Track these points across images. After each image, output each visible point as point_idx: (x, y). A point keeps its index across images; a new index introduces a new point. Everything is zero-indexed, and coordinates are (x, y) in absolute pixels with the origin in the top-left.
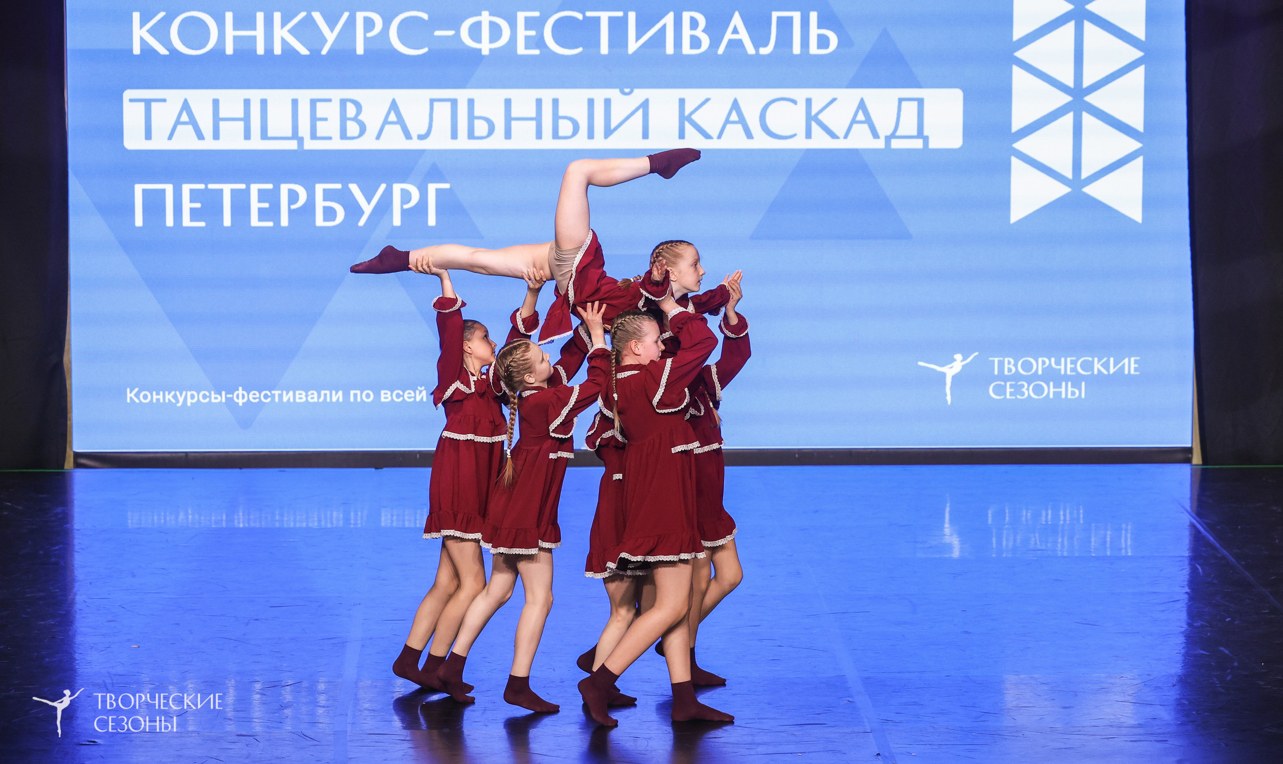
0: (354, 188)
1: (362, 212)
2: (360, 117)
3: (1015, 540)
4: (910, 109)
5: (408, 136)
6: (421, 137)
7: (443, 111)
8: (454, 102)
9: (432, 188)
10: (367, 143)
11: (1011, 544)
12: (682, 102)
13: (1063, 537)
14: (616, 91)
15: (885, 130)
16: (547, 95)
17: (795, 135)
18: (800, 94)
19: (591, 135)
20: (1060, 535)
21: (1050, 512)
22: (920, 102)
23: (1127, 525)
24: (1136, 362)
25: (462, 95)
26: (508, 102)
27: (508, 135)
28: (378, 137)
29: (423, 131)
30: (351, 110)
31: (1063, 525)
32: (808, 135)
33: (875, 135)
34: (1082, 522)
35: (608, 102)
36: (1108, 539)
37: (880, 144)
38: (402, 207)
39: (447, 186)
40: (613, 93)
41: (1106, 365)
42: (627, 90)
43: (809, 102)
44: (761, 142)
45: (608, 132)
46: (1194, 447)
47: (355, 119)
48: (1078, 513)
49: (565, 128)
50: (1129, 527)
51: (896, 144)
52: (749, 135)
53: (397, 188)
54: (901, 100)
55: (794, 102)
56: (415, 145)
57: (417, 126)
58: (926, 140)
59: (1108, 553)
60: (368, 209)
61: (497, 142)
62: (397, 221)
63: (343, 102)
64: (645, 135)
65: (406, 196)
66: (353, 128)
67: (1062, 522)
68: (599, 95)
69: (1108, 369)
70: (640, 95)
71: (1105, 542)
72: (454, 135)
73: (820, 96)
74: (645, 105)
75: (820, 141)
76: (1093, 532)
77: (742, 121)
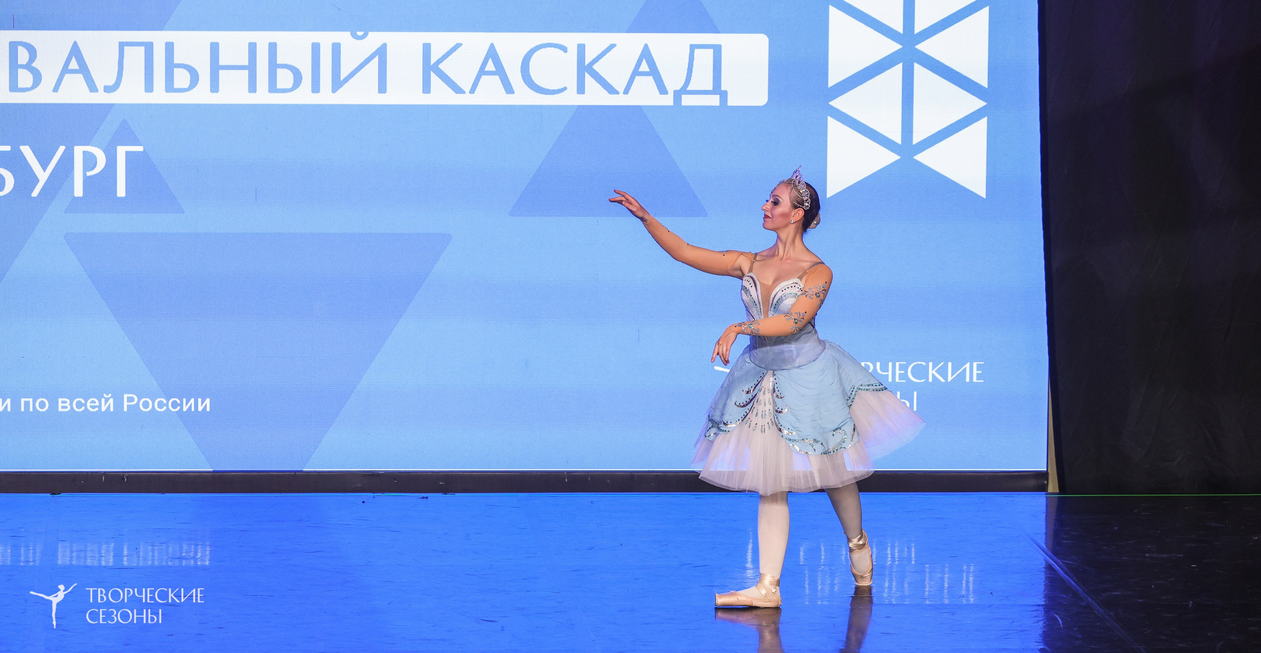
0: (26, 150)
1: (38, 181)
2: (34, 65)
3: (832, 585)
4: (705, 58)
5: (93, 88)
6: (108, 89)
7: (135, 58)
8: (149, 48)
9: (121, 151)
10: (43, 95)
11: (827, 589)
12: (427, 48)
13: (891, 581)
14: (347, 35)
15: (673, 83)
16: (263, 38)
17: (565, 89)
18: (571, 39)
19: (316, 88)
20: (887, 579)
21: (874, 550)
22: (717, 50)
23: (968, 566)
24: (978, 369)
25: (159, 38)
26: (215, 48)
27: (215, 87)
28: (56, 89)
29: (111, 82)
30: (23, 56)
31: (891, 566)
32: (581, 89)
33: (663, 90)
34: (913, 562)
35: (336, 48)
36: (946, 585)
37: (668, 100)
38: (84, 174)
39: (140, 149)
40: (343, 37)
41: (943, 372)
42: (360, 33)
43: (581, 49)
44: (523, 97)
45: (337, 83)
46: (1049, 471)
47: (28, 67)
48: (909, 552)
49: (285, 78)
50: (972, 569)
51: (687, 100)
52: (509, 89)
53: (79, 151)
54: (693, 48)
55: (564, 49)
56: (101, 98)
57: (104, 76)
58: (724, 95)
59: (946, 601)
60: (43, 176)
61: (201, 95)
62: (79, 192)
63: (13, 46)
64: (382, 88)
65: (90, 161)
66: (25, 78)
67: (889, 563)
68: (326, 39)
69: (945, 376)
70: (375, 39)
71: (941, 589)
72: (149, 87)
73: (595, 42)
74: (381, 53)
75: (595, 96)
76: (927, 575)
77: (500, 71)
